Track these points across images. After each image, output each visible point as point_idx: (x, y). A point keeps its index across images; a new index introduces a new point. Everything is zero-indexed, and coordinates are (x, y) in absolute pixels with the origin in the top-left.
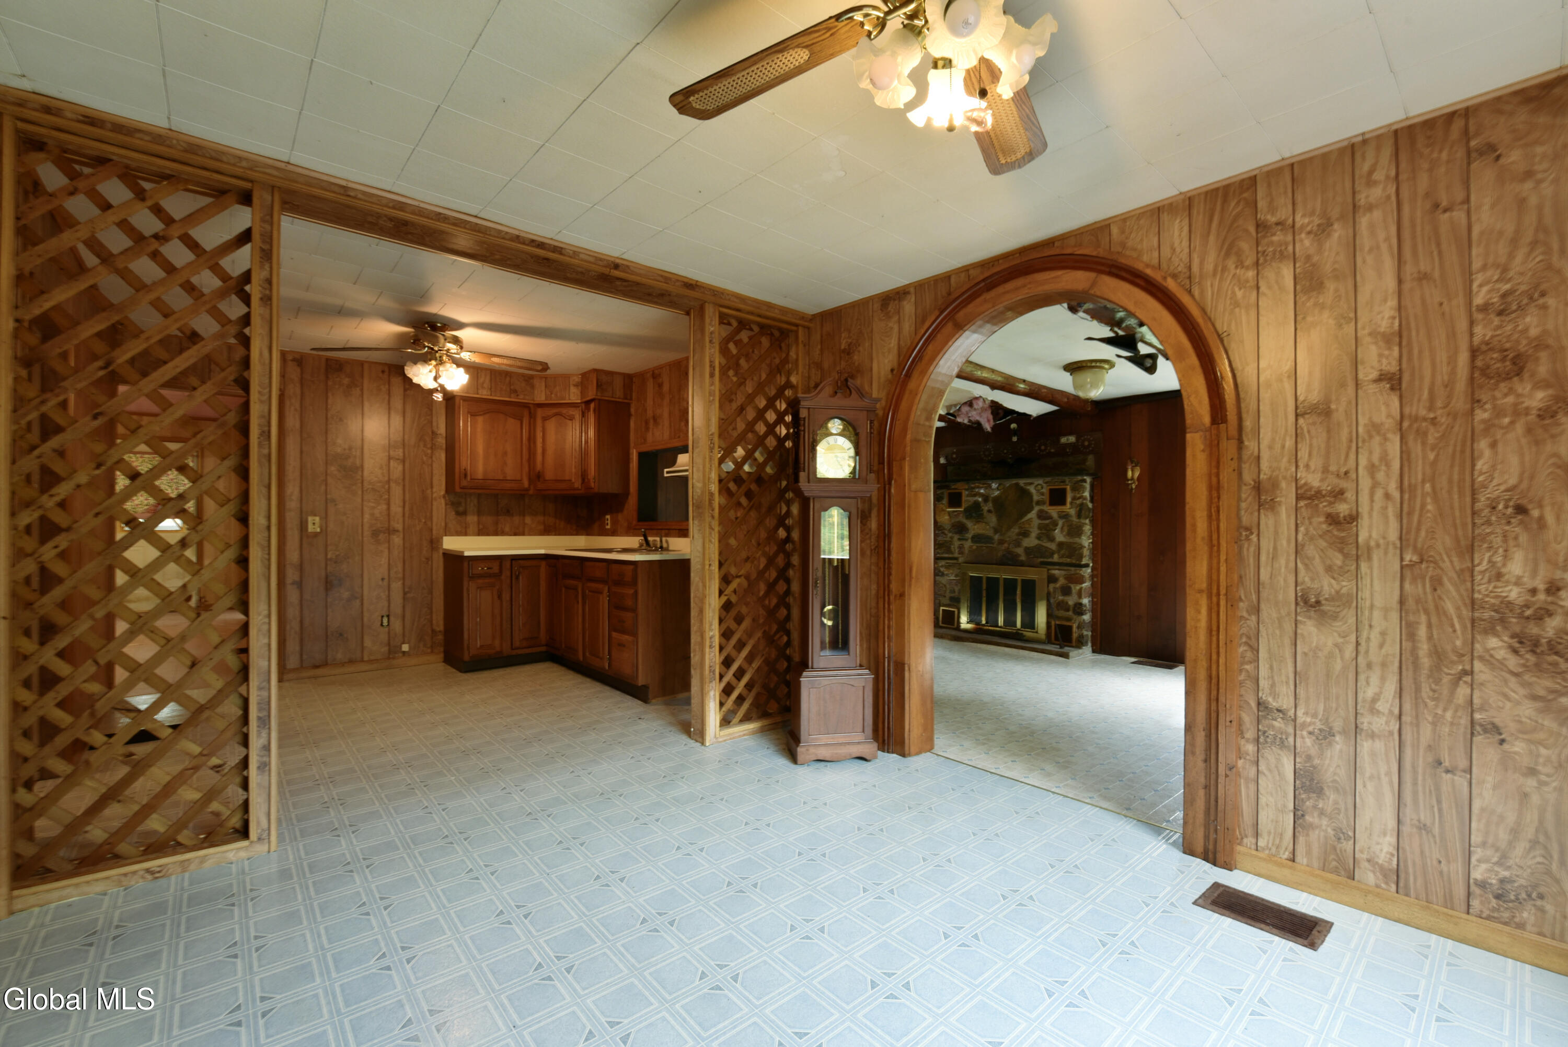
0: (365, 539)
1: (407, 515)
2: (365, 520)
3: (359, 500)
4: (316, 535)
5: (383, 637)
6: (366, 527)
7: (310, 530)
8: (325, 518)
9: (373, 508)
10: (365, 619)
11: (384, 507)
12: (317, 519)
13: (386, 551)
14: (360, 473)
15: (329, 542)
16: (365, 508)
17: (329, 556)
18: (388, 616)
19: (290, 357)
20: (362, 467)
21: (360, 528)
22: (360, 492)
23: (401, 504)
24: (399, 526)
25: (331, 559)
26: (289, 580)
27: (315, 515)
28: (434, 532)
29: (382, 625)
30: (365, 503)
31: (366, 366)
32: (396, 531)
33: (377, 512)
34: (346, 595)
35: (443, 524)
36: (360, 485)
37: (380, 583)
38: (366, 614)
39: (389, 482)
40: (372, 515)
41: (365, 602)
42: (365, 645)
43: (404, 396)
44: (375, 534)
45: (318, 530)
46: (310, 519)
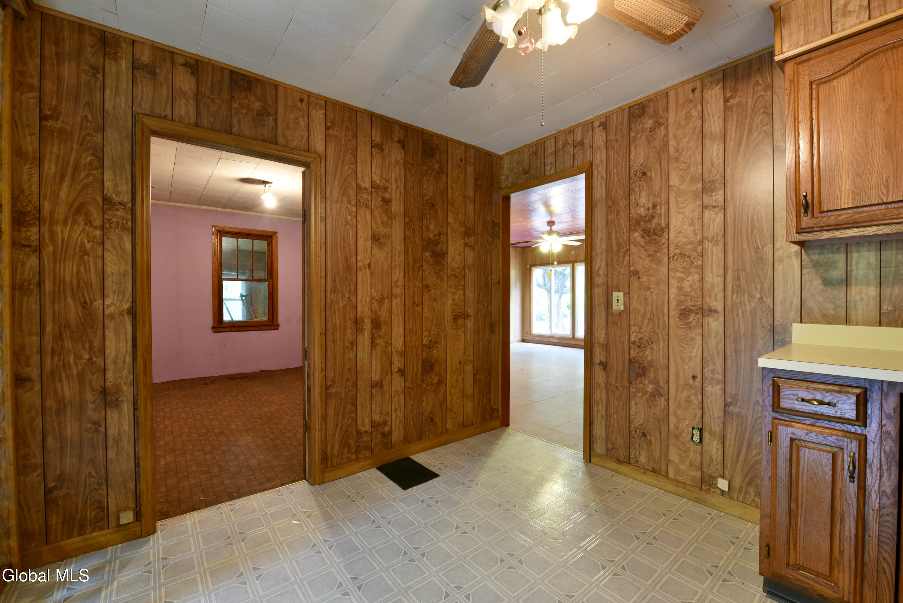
0: (671, 320)
1: (729, 288)
2: (672, 296)
3: (665, 270)
4: (620, 313)
5: (694, 456)
6: (673, 305)
7: (614, 308)
8: (628, 294)
9: (682, 280)
10: (672, 426)
11: (697, 277)
12: (621, 295)
13: (699, 339)
14: (665, 235)
15: (632, 323)
16: (671, 280)
17: (632, 339)
18: (701, 431)
19: (597, 124)
20: (668, 226)
21: (666, 305)
22: (665, 260)
23: (722, 272)
24: (718, 305)
25: (634, 343)
26: (597, 361)
27: (619, 291)
28: (778, 315)
29: (692, 439)
30: (671, 274)
31: (672, 94)
32: (712, 311)
33: (686, 284)
34: (650, 388)
35: (796, 302)
36: (666, 250)
37: (691, 382)
38: (672, 419)
39: (702, 242)
40: (680, 289)
41: (671, 401)
42: (671, 458)
43: (726, 109)
44: (684, 314)
45: (622, 308)
46: (615, 294)
